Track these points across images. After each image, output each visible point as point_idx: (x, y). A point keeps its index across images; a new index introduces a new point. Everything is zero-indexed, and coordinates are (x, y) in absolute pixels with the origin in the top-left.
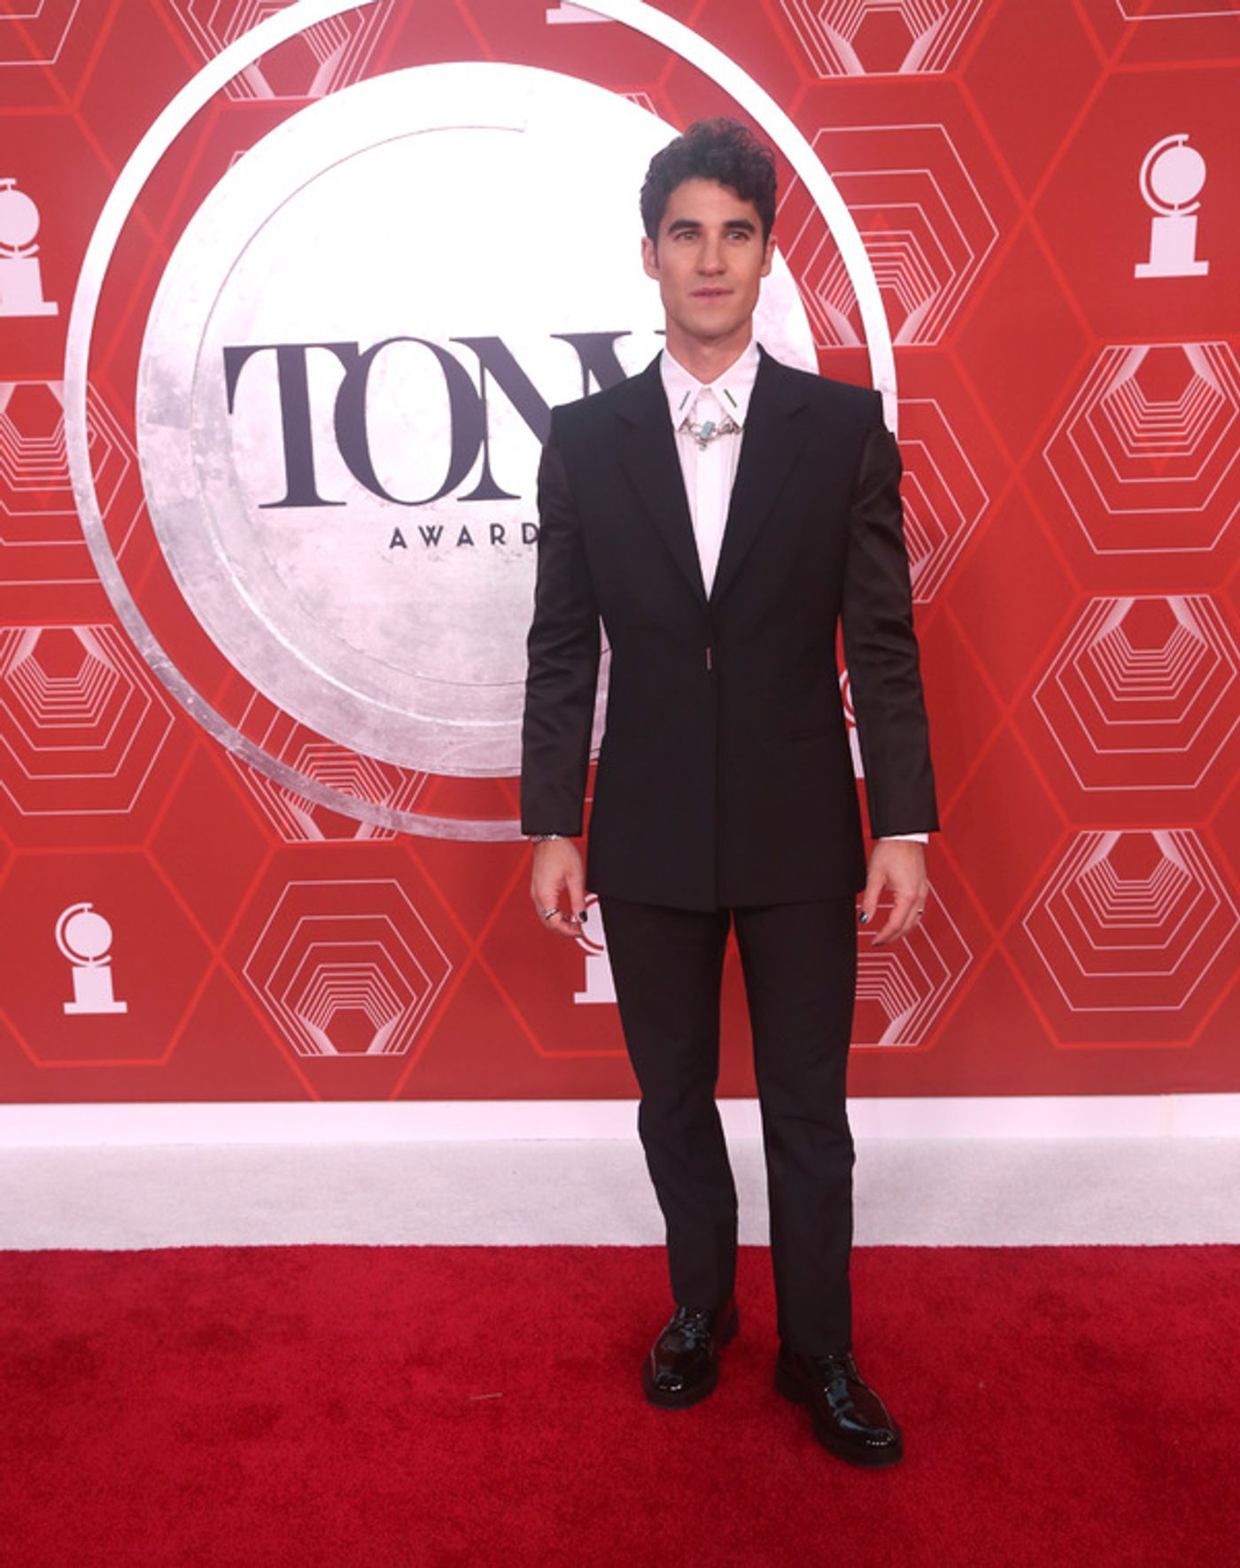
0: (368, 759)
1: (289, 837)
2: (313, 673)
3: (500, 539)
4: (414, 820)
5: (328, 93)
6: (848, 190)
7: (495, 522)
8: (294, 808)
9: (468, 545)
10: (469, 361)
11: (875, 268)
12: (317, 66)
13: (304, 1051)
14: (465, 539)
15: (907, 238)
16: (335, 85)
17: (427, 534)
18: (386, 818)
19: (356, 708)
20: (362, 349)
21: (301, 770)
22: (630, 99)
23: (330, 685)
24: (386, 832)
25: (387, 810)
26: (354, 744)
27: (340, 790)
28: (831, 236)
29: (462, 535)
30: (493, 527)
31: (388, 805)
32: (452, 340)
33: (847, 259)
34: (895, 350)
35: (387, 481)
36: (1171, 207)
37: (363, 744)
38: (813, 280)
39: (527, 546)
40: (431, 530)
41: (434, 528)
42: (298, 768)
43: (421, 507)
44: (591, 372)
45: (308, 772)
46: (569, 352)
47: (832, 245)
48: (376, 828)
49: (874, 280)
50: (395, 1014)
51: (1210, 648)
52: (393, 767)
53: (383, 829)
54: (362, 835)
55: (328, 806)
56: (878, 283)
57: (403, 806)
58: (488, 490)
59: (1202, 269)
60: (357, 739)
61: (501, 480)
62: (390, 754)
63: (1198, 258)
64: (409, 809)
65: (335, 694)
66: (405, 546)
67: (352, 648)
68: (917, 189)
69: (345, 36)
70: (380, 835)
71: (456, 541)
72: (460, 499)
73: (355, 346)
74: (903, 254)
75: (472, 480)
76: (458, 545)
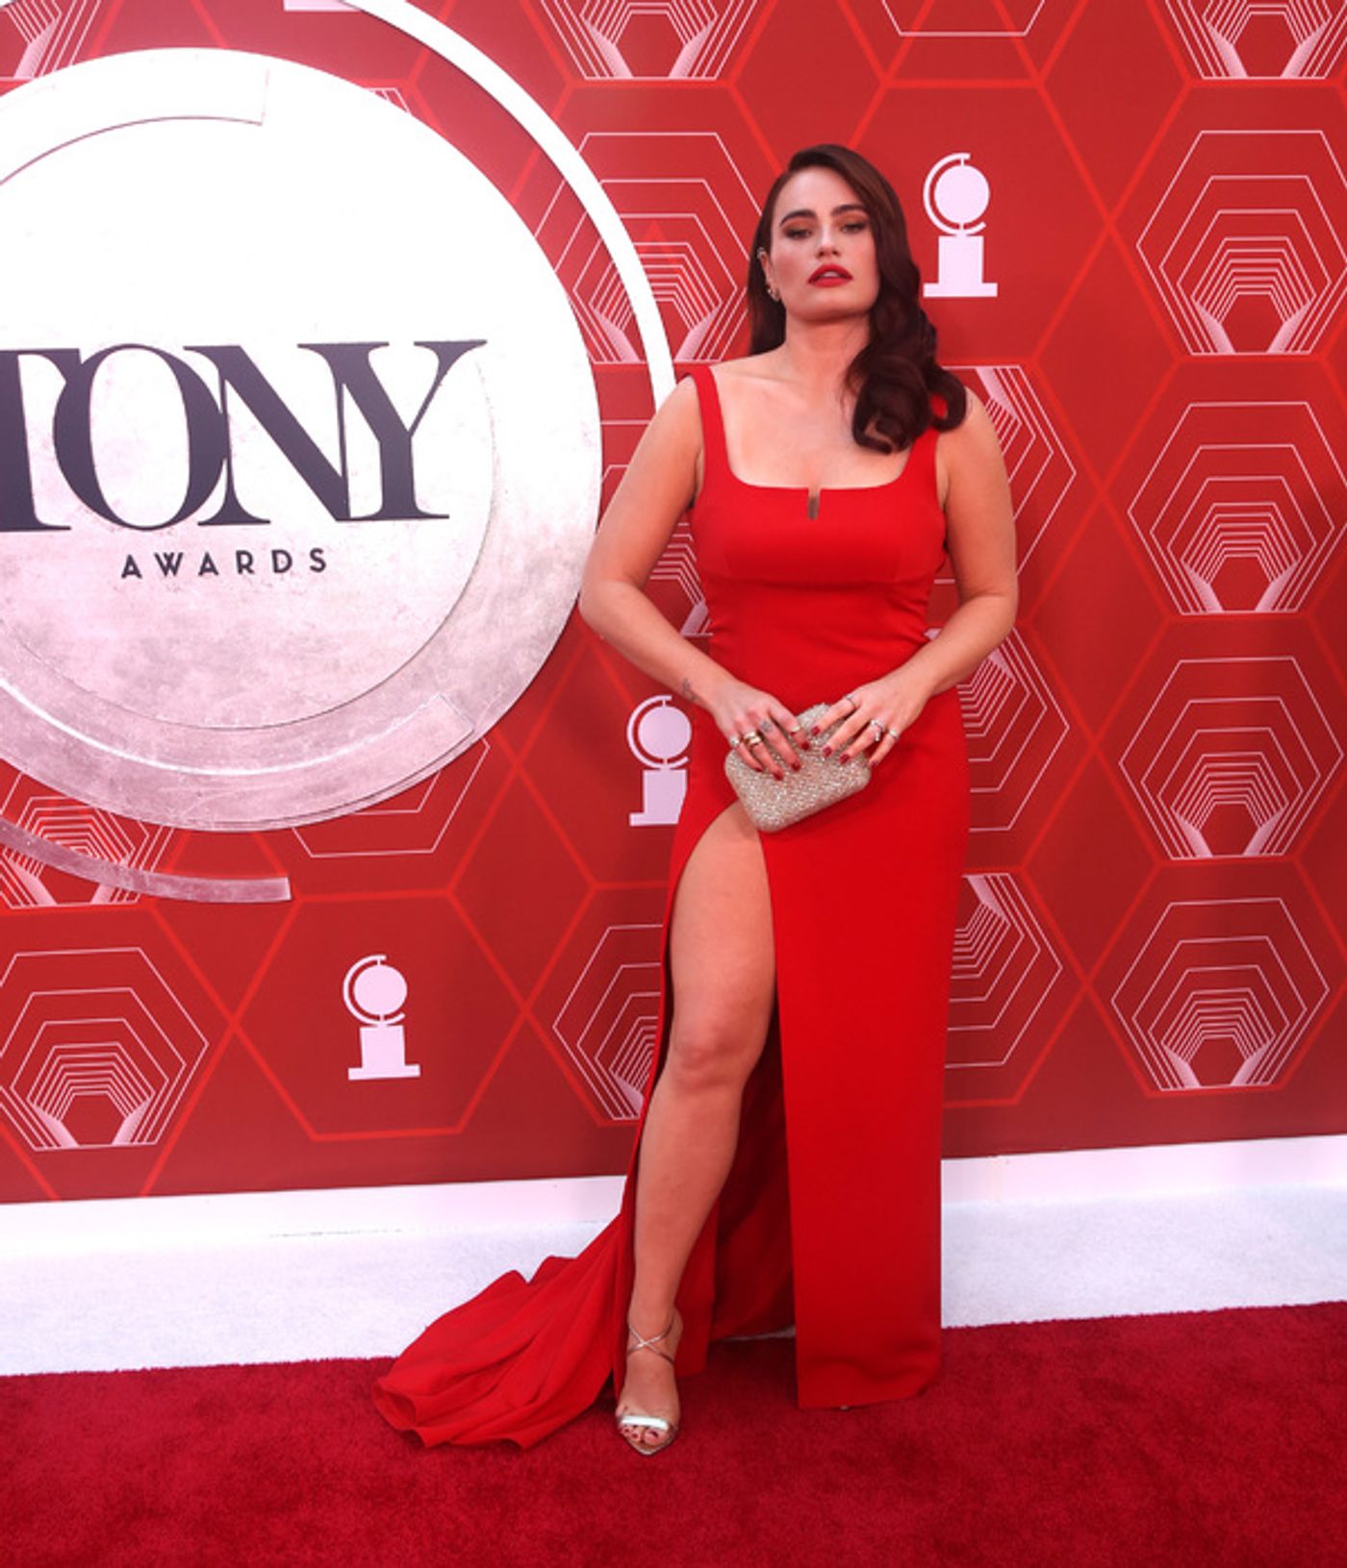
0: (104, 813)
1: (15, 902)
2: (37, 718)
3: (248, 567)
4: (159, 880)
5: (37, 75)
6: (620, 199)
7: (242, 549)
8: (20, 870)
9: (212, 574)
10: (208, 372)
11: (651, 281)
12: (24, 46)
13: (38, 1144)
14: (208, 567)
15: (684, 250)
16: (45, 67)
17: (165, 562)
18: (127, 879)
19: (88, 757)
20: (84, 357)
21: (26, 827)
22: (380, 94)
23: (57, 731)
24: (127, 895)
25: (128, 870)
26: (88, 797)
27: (73, 848)
28: (603, 245)
29: (204, 564)
30: (239, 554)
31: (130, 865)
32: (187, 348)
33: (621, 270)
34: (676, 366)
35: (117, 503)
36: (956, 226)
37: (97, 796)
38: (586, 291)
39: (278, 575)
40: (169, 558)
41: (172, 555)
42: (23, 825)
43: (158, 531)
44: (345, 387)
45: (34, 830)
46: (321, 366)
47: (605, 255)
48: (117, 890)
49: (650, 293)
50: (144, 1099)
51: (1019, 683)
52: (134, 822)
53: (124, 892)
54: (99, 898)
55: (59, 868)
56: (656, 296)
57: (146, 865)
58: (233, 513)
59: (991, 290)
60: (90, 793)
61: (247, 502)
62: (129, 807)
63: (986, 279)
64: (153, 868)
65: (64, 741)
66: (139, 576)
67: (80, 688)
68: (693, 199)
69: (56, 14)
70: (120, 899)
71: (198, 570)
72: (201, 524)
73: (76, 352)
74: (681, 267)
75: (214, 503)
76: (201, 573)
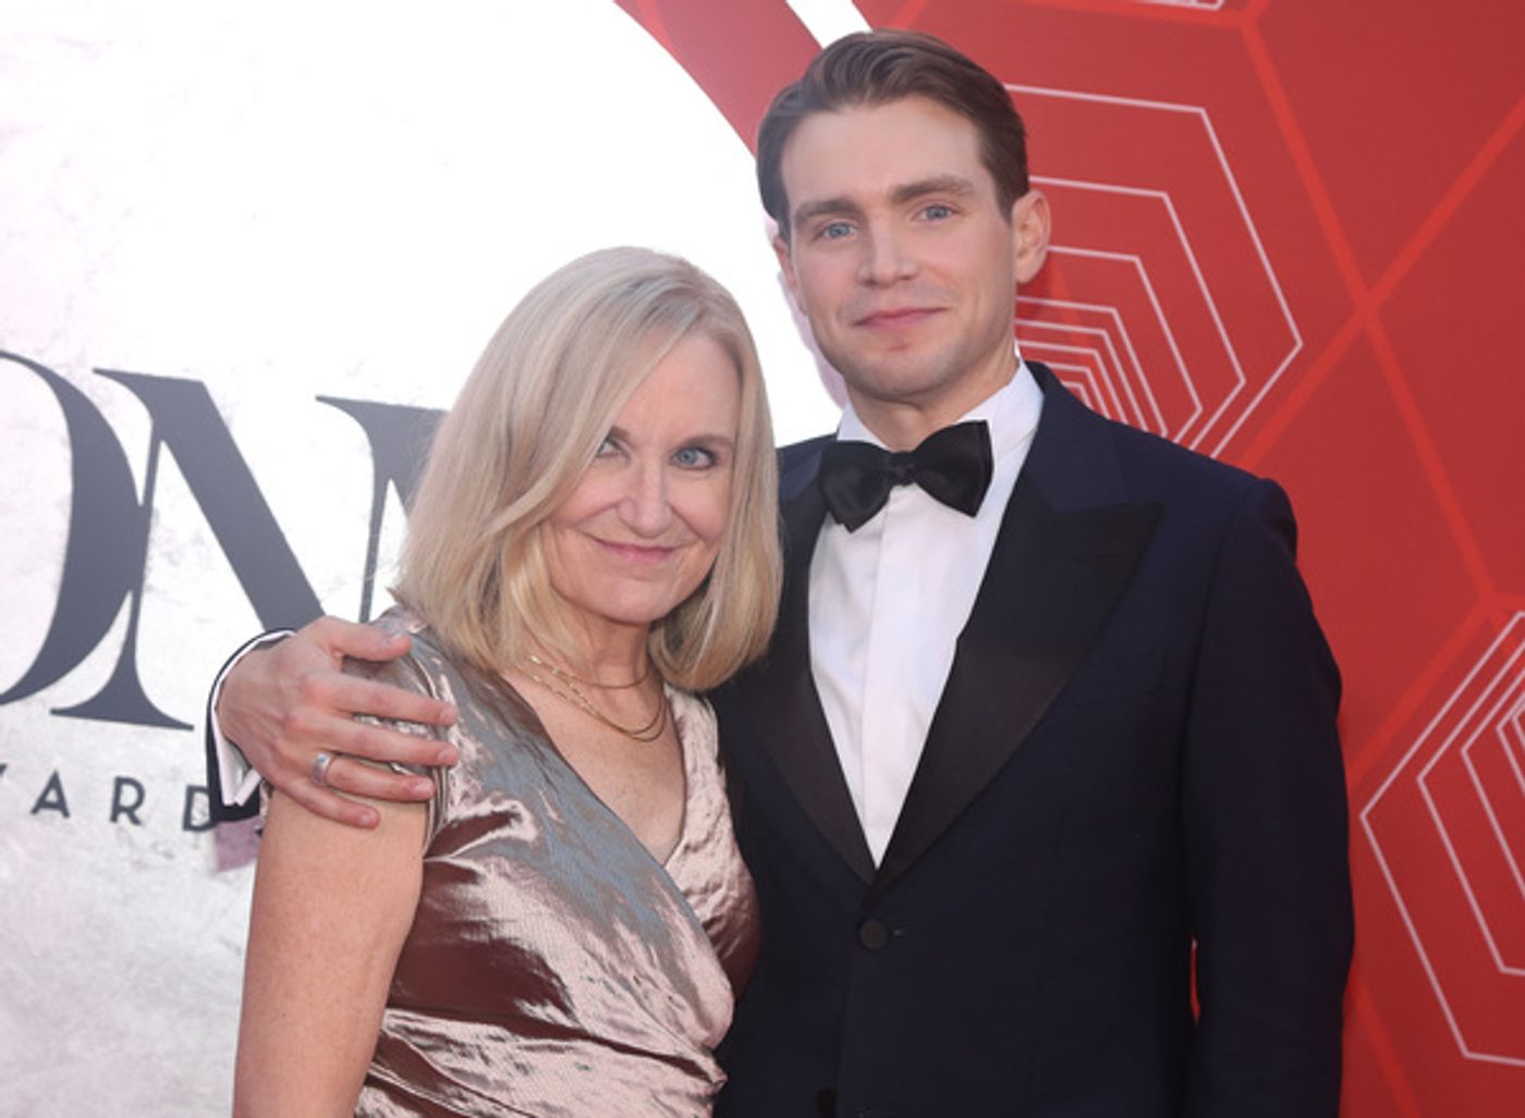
3: (130, 812)
7: (124, 774)
9: (58, 814)
10: (130, 423)
14: (53, 799)
15: (1105, 321)
29: (46, 792)
30: (120, 782)
32: (98, 371)
39: (190, 835)
44: (391, 487)
46: (353, 437)
58: (125, 702)
61: (156, 686)
71: (32, 802)
72: (56, 712)
74: (1095, 353)
75: (91, 675)
76: (35, 811)
